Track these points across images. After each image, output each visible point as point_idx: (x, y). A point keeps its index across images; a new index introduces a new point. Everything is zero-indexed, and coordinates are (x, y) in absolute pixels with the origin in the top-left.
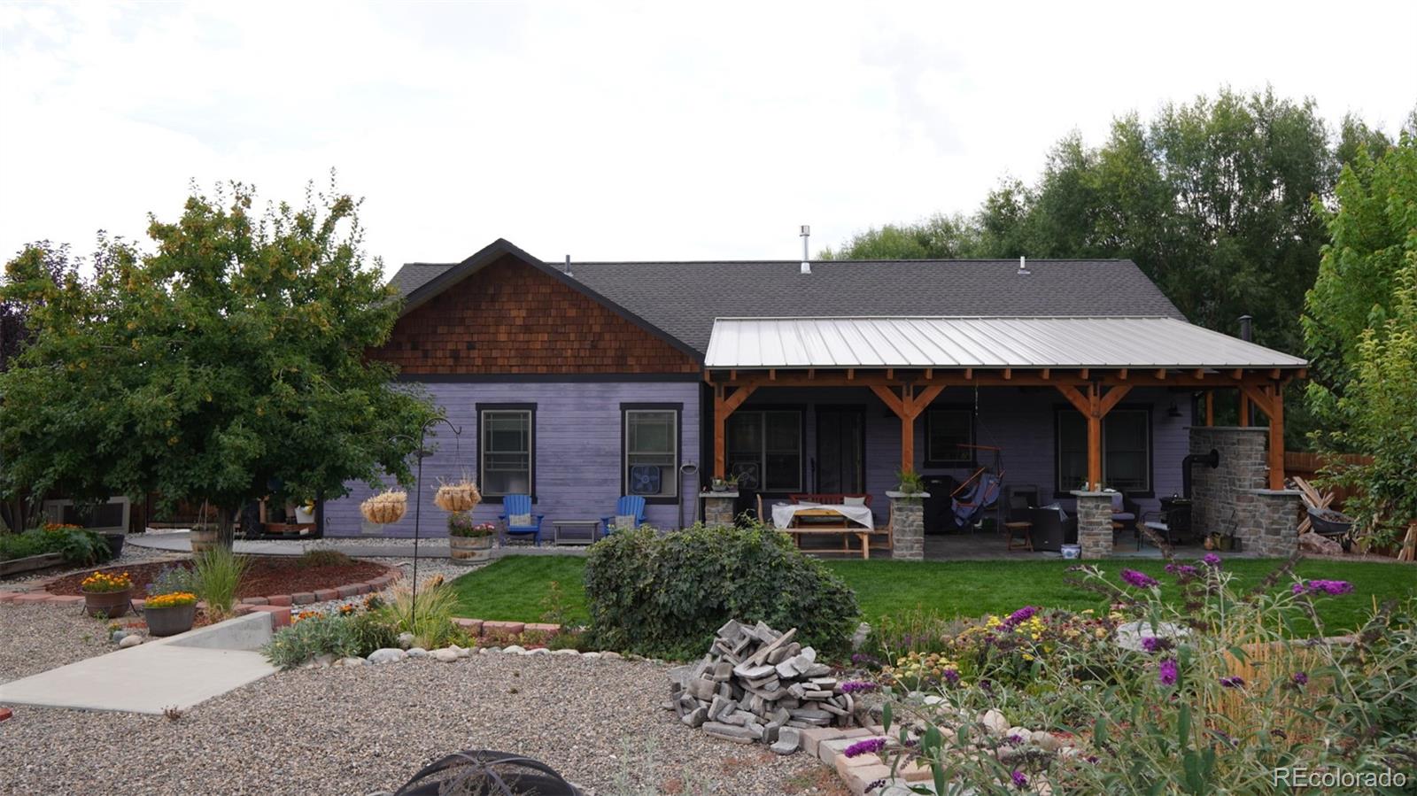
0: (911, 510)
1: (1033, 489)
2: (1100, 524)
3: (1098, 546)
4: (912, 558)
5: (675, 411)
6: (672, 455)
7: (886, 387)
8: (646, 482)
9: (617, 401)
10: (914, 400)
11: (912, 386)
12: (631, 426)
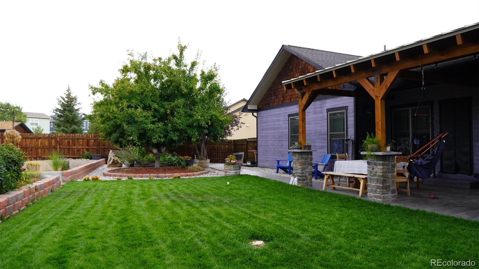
4: (375, 199)
5: (345, 111)
6: (344, 134)
7: (365, 79)
8: (336, 148)
9: (325, 108)
10: (380, 85)
11: (379, 75)
12: (331, 120)
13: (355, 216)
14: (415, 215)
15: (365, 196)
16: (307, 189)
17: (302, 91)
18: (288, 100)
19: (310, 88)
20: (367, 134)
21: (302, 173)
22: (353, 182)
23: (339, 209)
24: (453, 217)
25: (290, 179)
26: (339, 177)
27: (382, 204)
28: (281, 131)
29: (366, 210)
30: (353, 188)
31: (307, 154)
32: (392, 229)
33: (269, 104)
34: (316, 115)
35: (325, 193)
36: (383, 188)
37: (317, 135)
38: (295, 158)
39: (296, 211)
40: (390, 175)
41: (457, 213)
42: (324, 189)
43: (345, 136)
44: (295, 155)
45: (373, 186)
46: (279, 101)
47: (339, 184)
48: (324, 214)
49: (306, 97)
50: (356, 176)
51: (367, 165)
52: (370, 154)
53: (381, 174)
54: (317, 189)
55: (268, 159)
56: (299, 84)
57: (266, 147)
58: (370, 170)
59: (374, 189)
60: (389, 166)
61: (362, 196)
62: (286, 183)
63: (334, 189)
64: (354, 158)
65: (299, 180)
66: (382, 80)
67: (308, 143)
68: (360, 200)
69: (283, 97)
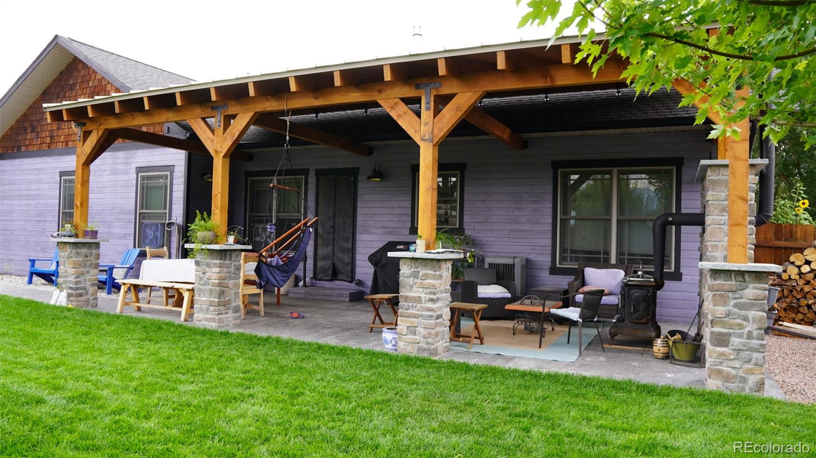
0: (208, 265)
1: (509, 261)
2: (419, 300)
3: (414, 333)
4: (207, 323)
5: (169, 173)
6: (166, 213)
7: (201, 120)
8: (151, 238)
9: (134, 166)
10: (224, 133)
11: (223, 116)
12: (142, 188)
13: (164, 354)
14: (265, 345)
15: (191, 319)
16: (85, 312)
17: (84, 129)
18: (61, 144)
19: (100, 125)
20: (197, 213)
21: (77, 283)
22: (173, 296)
23: (139, 343)
24: (317, 343)
25: (50, 294)
26: (149, 288)
27: (217, 331)
28: (43, 202)
29: (186, 343)
30: (174, 306)
31: (90, 246)
32: (221, 369)
33: (19, 148)
34: (116, 176)
35: (118, 317)
36: (219, 304)
37: (116, 213)
38: (63, 254)
39: (47, 353)
40: (231, 283)
41: (324, 337)
42: (118, 310)
43: (166, 217)
44: (63, 248)
45: (202, 301)
46: (41, 144)
47: (149, 301)
48: (108, 354)
49: (93, 139)
50: (177, 286)
51: (195, 267)
52: (200, 248)
53: (217, 281)
54: (104, 311)
55: (13, 257)
56: (79, 114)
57: (8, 232)
58: (199, 275)
59: (205, 307)
60: (231, 267)
61: (186, 320)
62: (42, 303)
63: (139, 309)
64: (180, 256)
65: (69, 296)
66: (227, 125)
67: (91, 226)
68: (180, 326)
69: (51, 137)
